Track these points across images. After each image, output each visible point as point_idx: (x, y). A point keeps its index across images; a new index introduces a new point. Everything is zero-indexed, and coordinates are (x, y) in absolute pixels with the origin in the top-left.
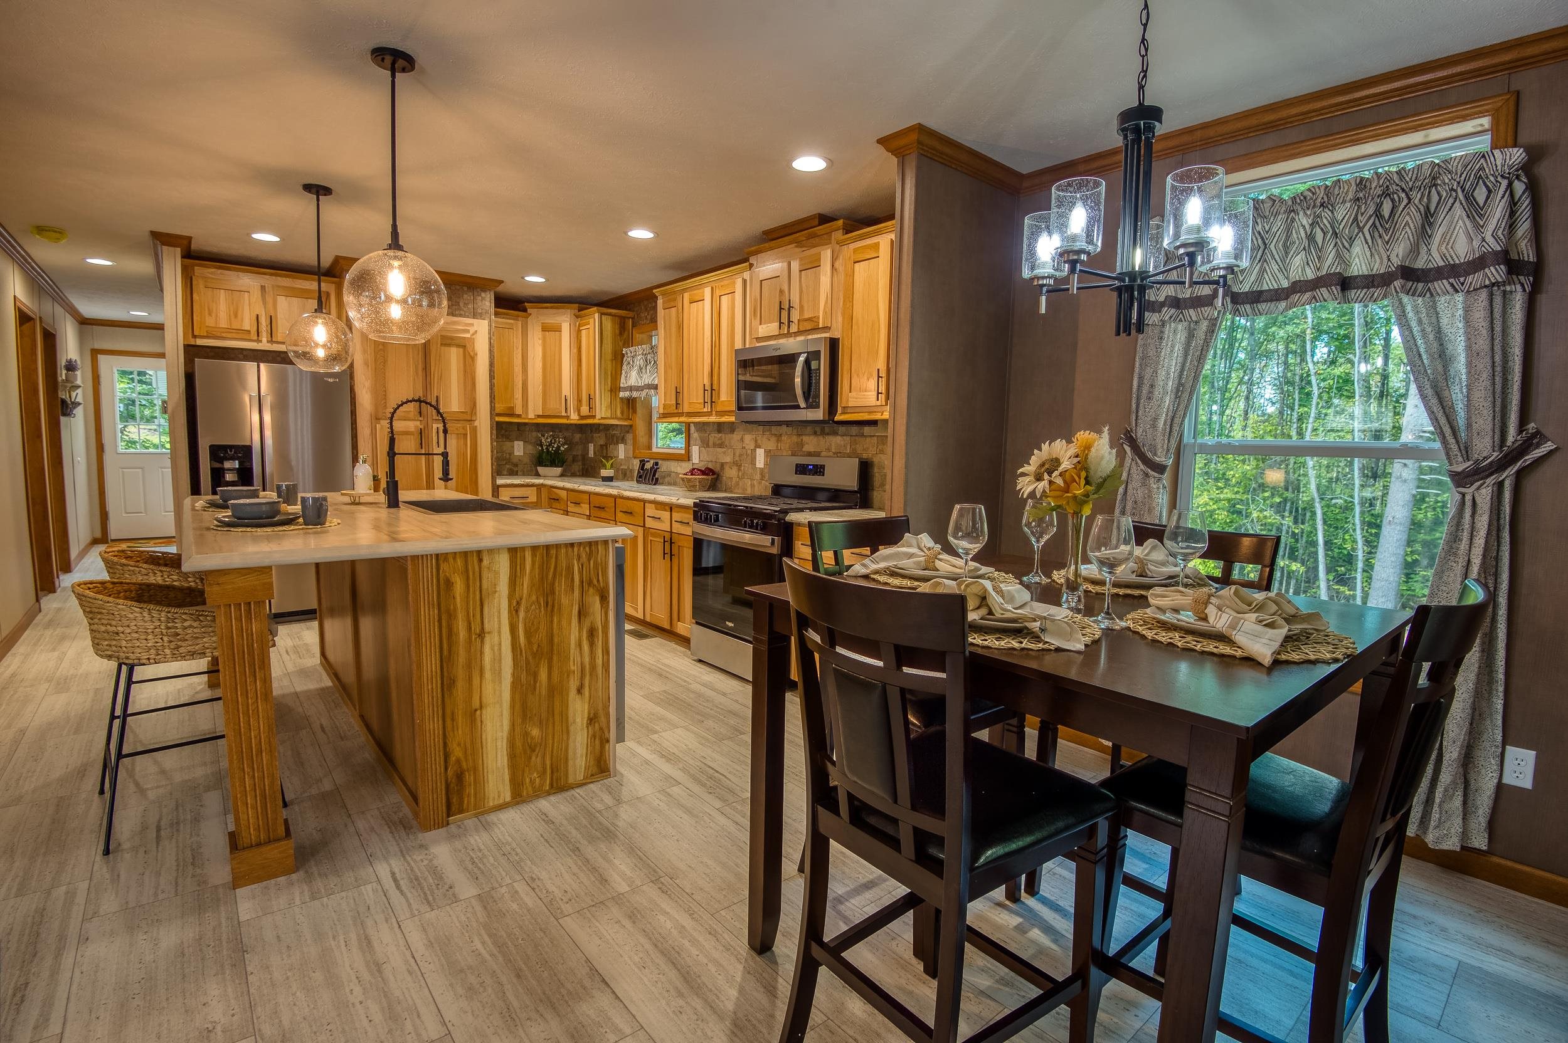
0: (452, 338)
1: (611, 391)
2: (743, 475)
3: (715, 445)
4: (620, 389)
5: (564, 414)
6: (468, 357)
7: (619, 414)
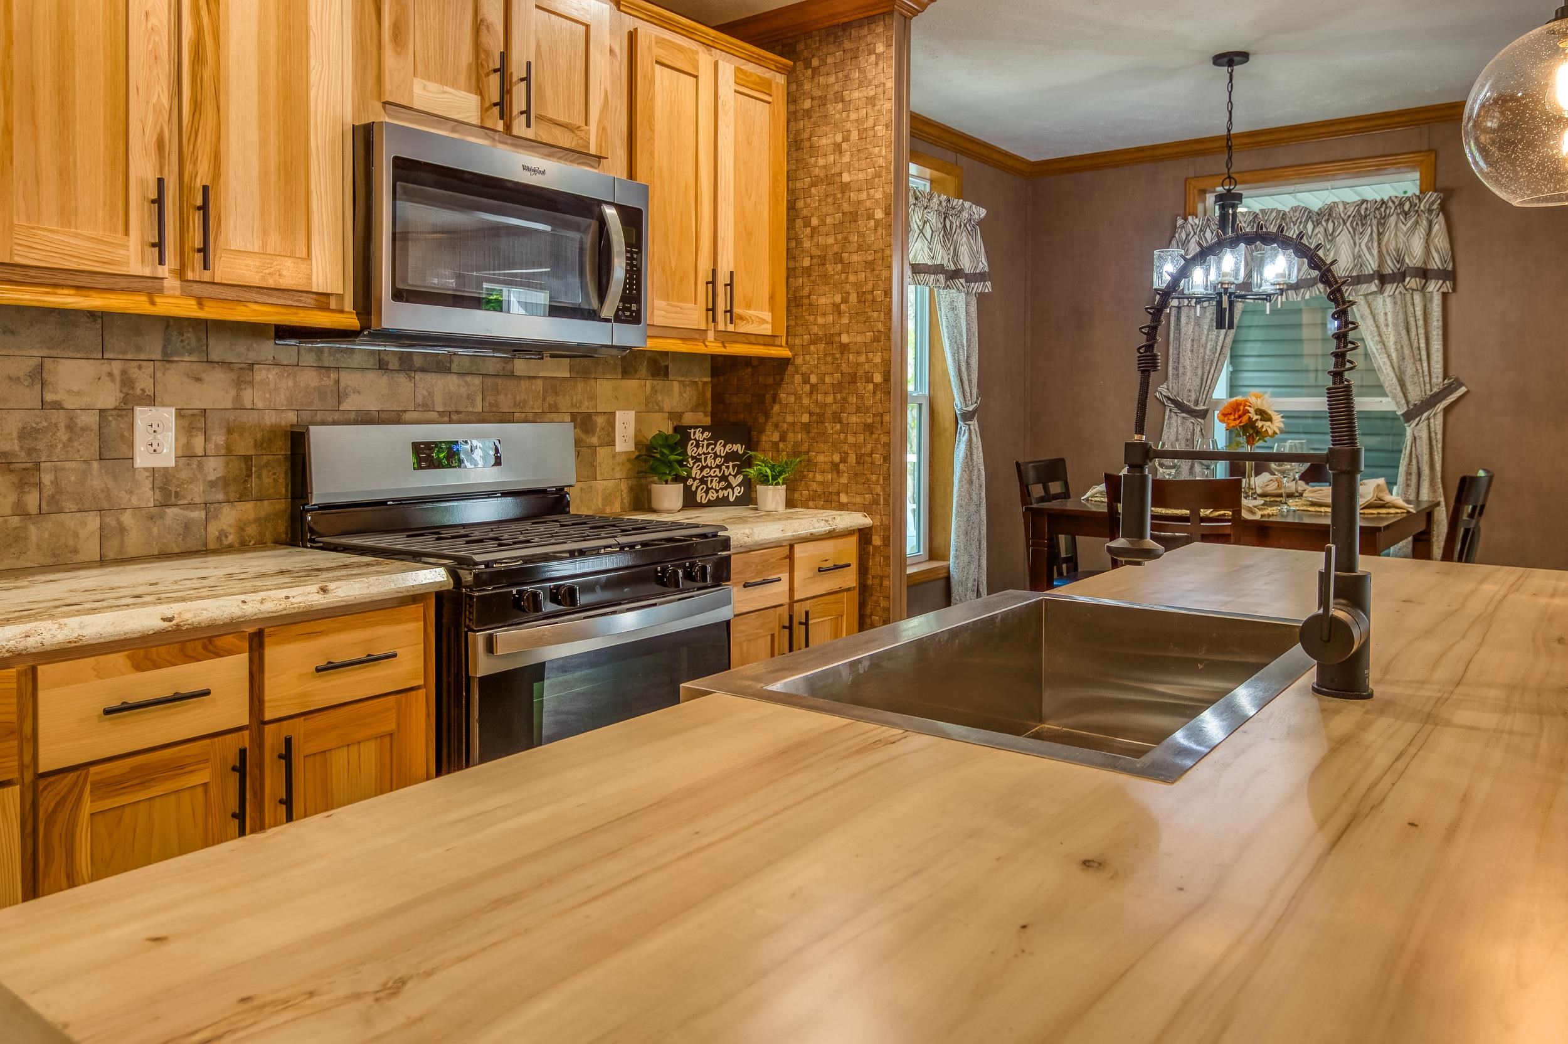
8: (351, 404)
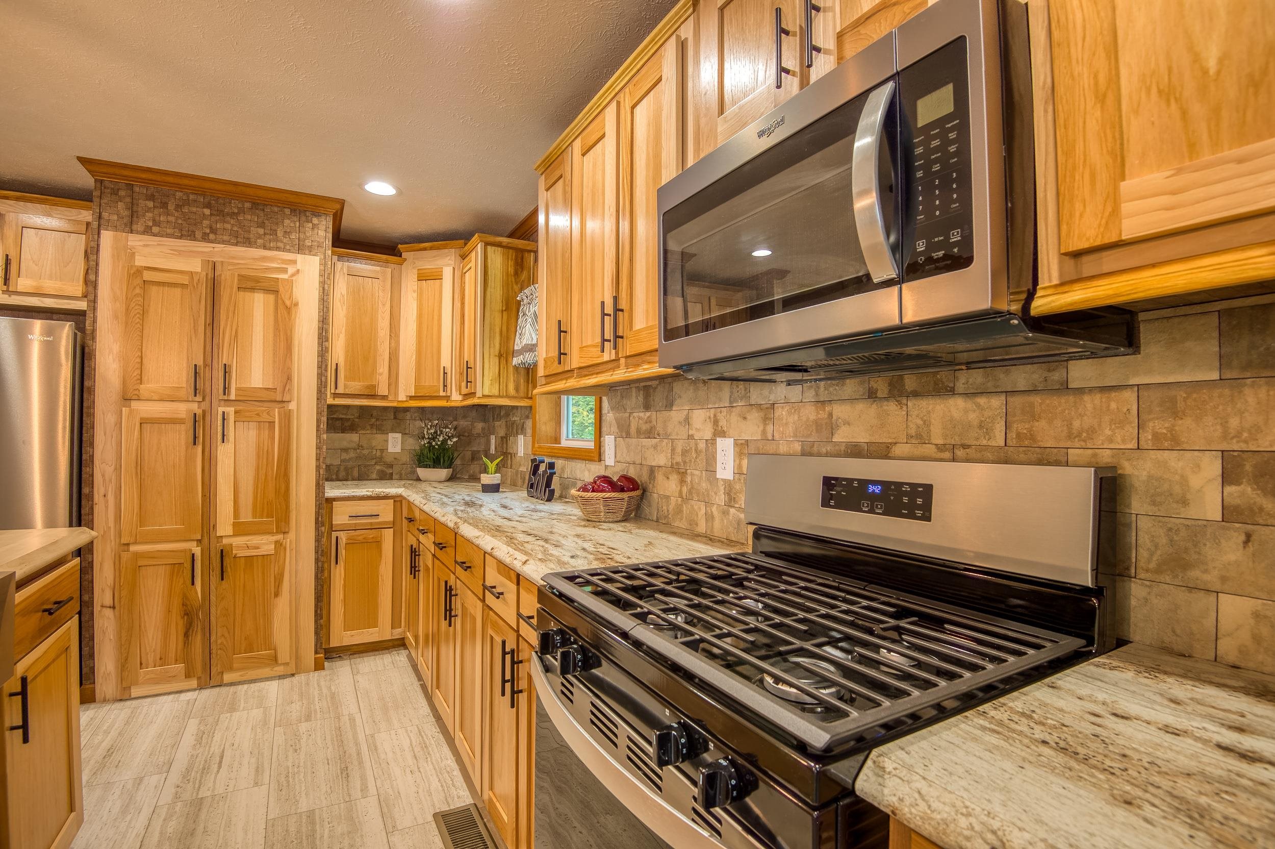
0: (257, 280)
1: (500, 356)
2: (690, 492)
3: (639, 432)
4: (514, 353)
5: (442, 393)
6: (281, 307)
7: (511, 390)
8: (842, 436)
